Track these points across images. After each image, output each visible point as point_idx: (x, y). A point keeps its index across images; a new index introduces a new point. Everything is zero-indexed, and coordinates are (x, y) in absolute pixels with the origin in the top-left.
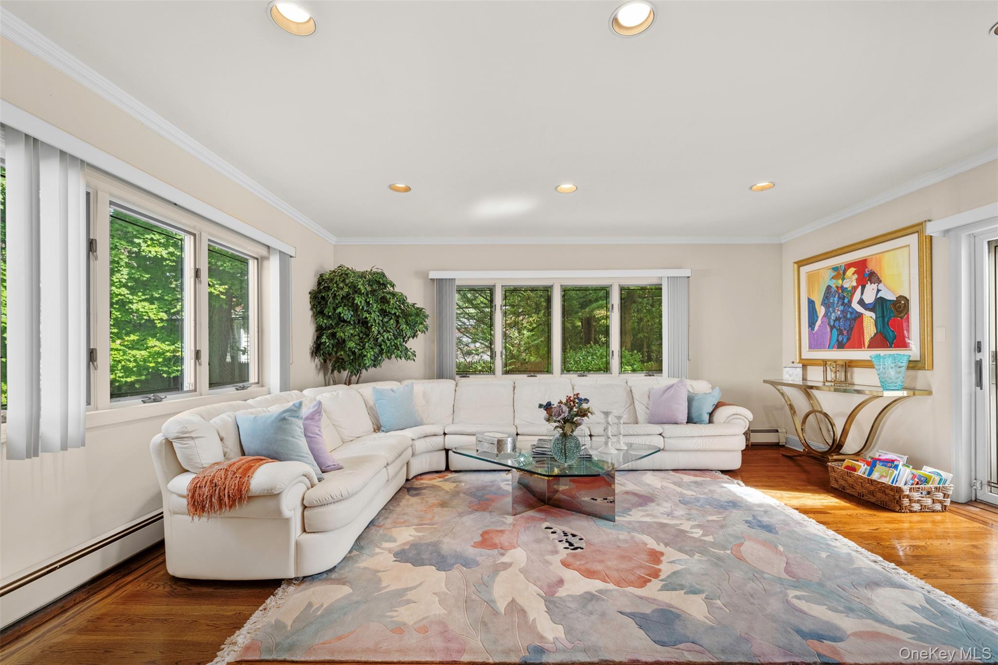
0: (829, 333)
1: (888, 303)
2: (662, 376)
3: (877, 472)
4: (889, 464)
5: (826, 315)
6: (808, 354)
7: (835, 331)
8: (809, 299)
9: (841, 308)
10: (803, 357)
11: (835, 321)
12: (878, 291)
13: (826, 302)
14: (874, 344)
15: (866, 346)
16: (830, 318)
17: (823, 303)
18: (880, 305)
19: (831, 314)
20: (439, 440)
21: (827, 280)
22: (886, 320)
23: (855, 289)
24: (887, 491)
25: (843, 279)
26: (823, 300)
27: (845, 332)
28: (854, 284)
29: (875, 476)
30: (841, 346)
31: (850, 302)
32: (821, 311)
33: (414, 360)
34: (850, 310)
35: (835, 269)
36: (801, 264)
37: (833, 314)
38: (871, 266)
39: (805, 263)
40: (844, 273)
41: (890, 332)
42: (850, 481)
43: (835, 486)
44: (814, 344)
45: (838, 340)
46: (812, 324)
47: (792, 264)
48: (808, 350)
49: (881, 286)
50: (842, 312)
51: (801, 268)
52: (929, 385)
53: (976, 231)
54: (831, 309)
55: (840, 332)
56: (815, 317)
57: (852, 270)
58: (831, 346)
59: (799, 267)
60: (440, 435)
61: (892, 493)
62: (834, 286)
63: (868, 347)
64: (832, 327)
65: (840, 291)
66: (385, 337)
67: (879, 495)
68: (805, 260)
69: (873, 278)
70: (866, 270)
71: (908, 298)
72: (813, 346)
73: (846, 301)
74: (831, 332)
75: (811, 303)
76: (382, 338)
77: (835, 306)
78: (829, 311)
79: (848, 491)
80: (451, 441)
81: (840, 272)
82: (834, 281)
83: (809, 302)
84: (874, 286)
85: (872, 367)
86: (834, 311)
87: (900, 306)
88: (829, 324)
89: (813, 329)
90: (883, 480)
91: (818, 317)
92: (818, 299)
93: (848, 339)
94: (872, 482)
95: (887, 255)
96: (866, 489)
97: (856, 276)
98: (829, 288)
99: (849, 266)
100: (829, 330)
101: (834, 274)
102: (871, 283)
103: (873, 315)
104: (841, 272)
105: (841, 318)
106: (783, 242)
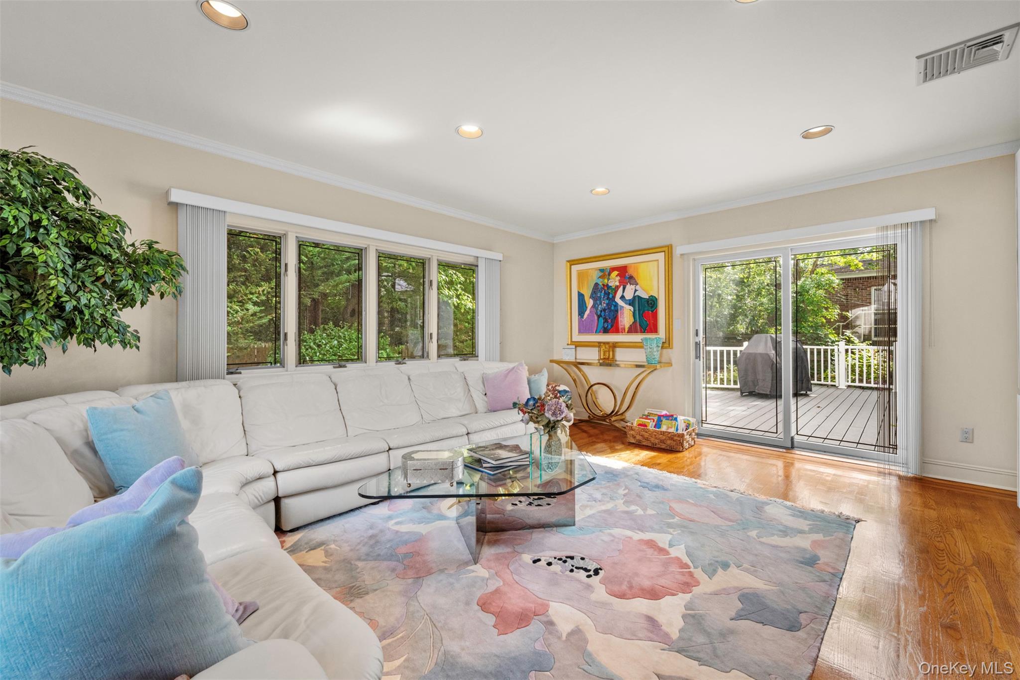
0: (596, 321)
1: (643, 300)
2: (478, 360)
3: (665, 425)
4: (671, 418)
5: (593, 306)
6: (577, 338)
7: (601, 320)
8: (579, 292)
9: (607, 301)
10: (573, 340)
11: (601, 311)
12: (636, 291)
13: (593, 296)
14: (632, 330)
15: (626, 331)
16: (597, 309)
17: (591, 297)
18: (636, 301)
19: (598, 305)
20: (269, 484)
21: (594, 278)
22: (641, 312)
23: (617, 288)
24: (675, 438)
25: (608, 279)
26: (592, 294)
27: (609, 321)
28: (617, 284)
29: (664, 428)
30: (606, 331)
31: (614, 297)
32: (590, 303)
33: (138, 348)
34: (614, 303)
35: (602, 270)
36: (572, 262)
37: (600, 306)
38: (631, 272)
39: (577, 262)
40: (609, 275)
41: (644, 322)
42: (646, 435)
43: (633, 441)
44: (583, 330)
45: (604, 327)
46: (581, 313)
47: (565, 262)
48: (577, 334)
49: (638, 287)
50: (607, 304)
51: (572, 266)
52: (671, 360)
53: (697, 257)
54: (598, 302)
55: (606, 321)
56: (585, 308)
57: (616, 273)
58: (598, 331)
59: (571, 265)
60: (269, 477)
61: (679, 439)
62: (601, 284)
63: (628, 333)
64: (599, 316)
65: (606, 288)
66: (84, 301)
67: (669, 442)
68: (577, 260)
69: (632, 280)
70: (627, 274)
71: (657, 297)
72: (581, 331)
73: (611, 296)
74: (598, 320)
75: (581, 296)
76: (75, 303)
77: (602, 299)
78: (597, 303)
79: (644, 444)
80: (287, 482)
81: (605, 273)
82: (601, 280)
83: (579, 295)
84: (633, 287)
85: (642, 347)
86: (601, 304)
87: (652, 303)
88: (596, 314)
89: (582, 317)
90: (671, 430)
91: (587, 308)
92: (587, 293)
93: (612, 326)
94: (663, 433)
95: (642, 264)
96: (658, 439)
97: (618, 278)
98: (596, 285)
99: (613, 269)
100: (596, 318)
101: (601, 274)
102: (630, 284)
103: (632, 308)
104: (607, 273)
105: (606, 310)
106: (555, 242)
